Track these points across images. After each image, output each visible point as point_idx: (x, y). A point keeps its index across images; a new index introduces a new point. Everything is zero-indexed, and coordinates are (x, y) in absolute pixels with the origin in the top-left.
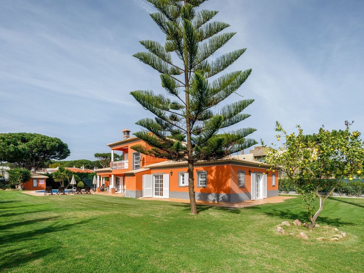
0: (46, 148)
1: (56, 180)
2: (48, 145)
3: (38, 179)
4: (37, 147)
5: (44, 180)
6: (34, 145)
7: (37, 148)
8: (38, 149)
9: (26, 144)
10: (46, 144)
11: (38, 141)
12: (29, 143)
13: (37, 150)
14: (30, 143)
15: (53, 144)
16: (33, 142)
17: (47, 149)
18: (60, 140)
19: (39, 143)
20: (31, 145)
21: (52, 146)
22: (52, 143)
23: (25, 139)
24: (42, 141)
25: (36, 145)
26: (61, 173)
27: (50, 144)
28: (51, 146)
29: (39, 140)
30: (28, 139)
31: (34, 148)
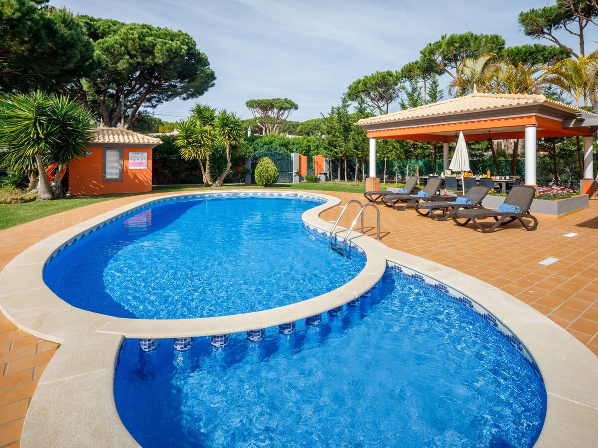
0: (155, 57)
1: (187, 154)
2: (158, 47)
3: (124, 150)
4: (129, 54)
5: (145, 154)
6: (121, 45)
7: (127, 57)
8: (131, 61)
9: (99, 44)
10: (154, 45)
11: (133, 34)
12: (106, 42)
13: (130, 64)
14: (110, 40)
15: (174, 44)
16: (117, 37)
17: (156, 60)
18: (191, 39)
19: (133, 40)
20: (112, 46)
21: (171, 50)
22: (170, 42)
23: (96, 30)
24: (142, 37)
25: (126, 47)
26: (205, 128)
27: (166, 44)
28: (167, 51)
29: (135, 32)
30: (103, 30)
31: (122, 55)
